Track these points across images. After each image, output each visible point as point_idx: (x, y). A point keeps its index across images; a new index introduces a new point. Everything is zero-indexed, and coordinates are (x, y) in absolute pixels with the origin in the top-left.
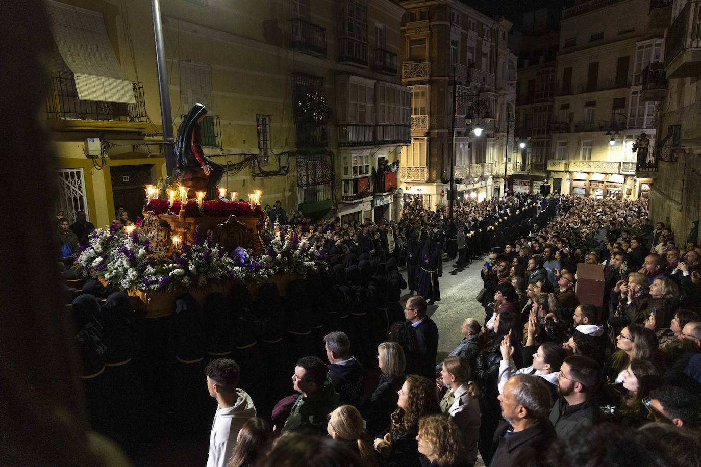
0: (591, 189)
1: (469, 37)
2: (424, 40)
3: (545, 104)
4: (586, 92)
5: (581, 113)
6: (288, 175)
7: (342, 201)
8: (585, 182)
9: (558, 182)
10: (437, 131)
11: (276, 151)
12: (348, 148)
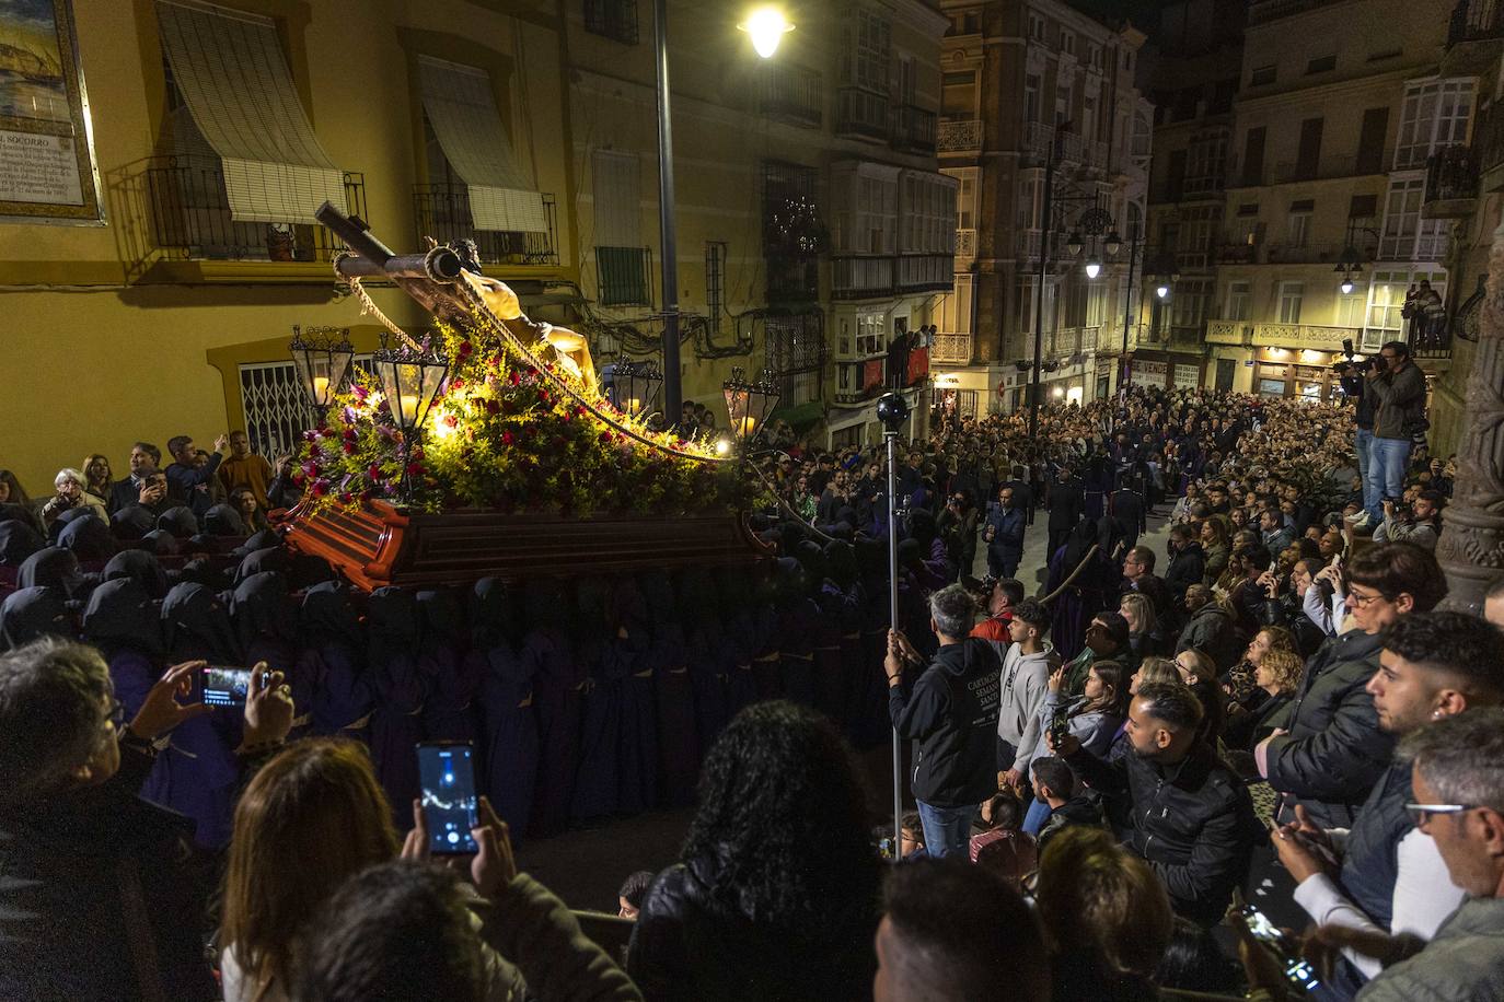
0: (1297, 383)
1: (1061, 67)
2: (973, 74)
3: (1206, 203)
4: (1295, 181)
5: (1281, 223)
7: (835, 404)
8: (1286, 369)
9: (1227, 370)
10: (993, 261)
11: (735, 310)
12: (851, 302)
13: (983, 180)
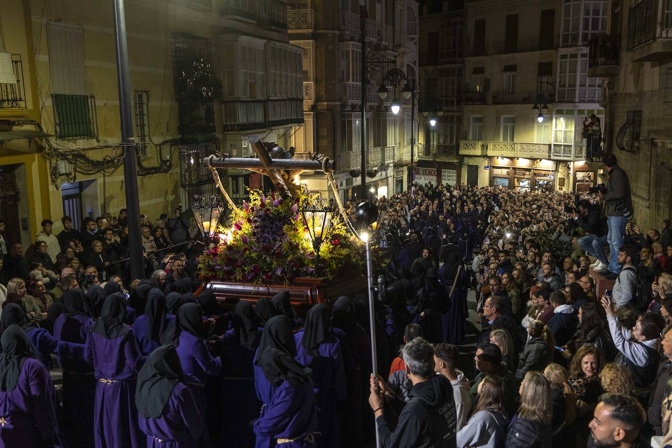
0: (516, 179)
3: (453, 66)
4: (505, 53)
5: (499, 80)
6: (171, 171)
8: (508, 170)
9: (474, 171)
10: (326, 103)
11: (157, 140)
12: (238, 132)
13: (316, 49)
